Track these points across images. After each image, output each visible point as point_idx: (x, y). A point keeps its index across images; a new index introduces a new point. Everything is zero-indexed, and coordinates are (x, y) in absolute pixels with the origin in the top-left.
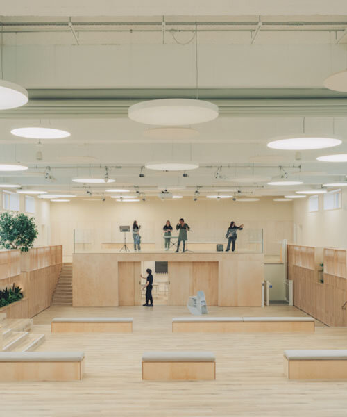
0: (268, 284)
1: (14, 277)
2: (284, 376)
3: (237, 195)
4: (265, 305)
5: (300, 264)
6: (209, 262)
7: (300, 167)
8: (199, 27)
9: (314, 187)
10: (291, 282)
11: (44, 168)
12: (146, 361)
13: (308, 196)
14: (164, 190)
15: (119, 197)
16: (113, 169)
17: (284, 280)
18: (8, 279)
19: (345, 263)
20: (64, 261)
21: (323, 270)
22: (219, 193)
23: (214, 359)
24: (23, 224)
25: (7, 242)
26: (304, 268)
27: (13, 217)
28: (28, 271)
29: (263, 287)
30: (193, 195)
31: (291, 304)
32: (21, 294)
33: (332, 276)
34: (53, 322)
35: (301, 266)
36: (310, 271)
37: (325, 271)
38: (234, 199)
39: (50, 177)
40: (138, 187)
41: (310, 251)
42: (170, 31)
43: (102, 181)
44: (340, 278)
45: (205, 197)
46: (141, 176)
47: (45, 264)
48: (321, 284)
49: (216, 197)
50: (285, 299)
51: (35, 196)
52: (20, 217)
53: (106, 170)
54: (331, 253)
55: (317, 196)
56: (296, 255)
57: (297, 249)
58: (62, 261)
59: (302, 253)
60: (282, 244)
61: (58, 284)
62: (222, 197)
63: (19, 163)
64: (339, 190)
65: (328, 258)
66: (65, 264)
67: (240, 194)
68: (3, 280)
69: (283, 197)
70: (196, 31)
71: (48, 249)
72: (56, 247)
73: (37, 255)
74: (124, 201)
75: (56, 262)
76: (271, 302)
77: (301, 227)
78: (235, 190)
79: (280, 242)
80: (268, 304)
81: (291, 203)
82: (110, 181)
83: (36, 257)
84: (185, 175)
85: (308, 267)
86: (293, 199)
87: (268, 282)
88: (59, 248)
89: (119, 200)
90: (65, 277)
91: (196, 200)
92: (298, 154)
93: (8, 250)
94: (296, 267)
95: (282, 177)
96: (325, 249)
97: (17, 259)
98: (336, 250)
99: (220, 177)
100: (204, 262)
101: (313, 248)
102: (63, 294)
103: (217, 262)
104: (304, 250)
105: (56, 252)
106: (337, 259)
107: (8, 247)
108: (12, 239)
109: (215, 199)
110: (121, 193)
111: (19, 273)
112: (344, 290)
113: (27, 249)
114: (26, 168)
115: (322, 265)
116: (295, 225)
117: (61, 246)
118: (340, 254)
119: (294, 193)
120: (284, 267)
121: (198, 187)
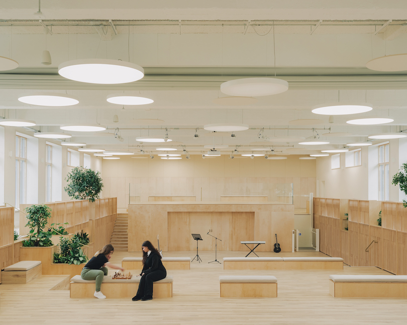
0: (298, 232)
1: (85, 223)
2: (330, 295)
3: (268, 153)
4: (295, 250)
5: (325, 214)
6: (246, 212)
7: (330, 129)
8: (275, 23)
9: (336, 147)
10: (317, 230)
11: (114, 129)
12: (222, 282)
13: (331, 154)
14: (212, 148)
15: (166, 155)
16: (172, 130)
17: (311, 228)
18: (81, 225)
19: (368, 212)
20: (118, 212)
21: (347, 219)
22: (253, 152)
23: (276, 281)
24: (91, 178)
25: (77, 194)
26: (329, 218)
27: (83, 172)
28: (94, 219)
29: (293, 235)
30: (230, 153)
31: (317, 249)
32: (88, 239)
33: (356, 223)
34: (124, 261)
35: (327, 216)
36: (336, 220)
37: (350, 220)
38: (266, 157)
39: (119, 137)
40: (185, 146)
41: (335, 202)
42: (252, 25)
43: (162, 140)
44: (364, 225)
45: (240, 155)
46: (196, 136)
47: (105, 214)
48: (346, 231)
49: (250, 155)
50: (312, 246)
51: (91, 154)
52: (88, 172)
53: (166, 131)
54: (356, 204)
55: (339, 154)
56: (321, 206)
57: (323, 201)
58: (116, 212)
59: (328, 205)
60: (309, 197)
61: (114, 232)
62: (255, 155)
63: (99, 125)
64: (360, 149)
65: (352, 208)
66: (119, 214)
67: (273, 153)
68: (78, 225)
69: (309, 156)
70: (274, 25)
71: (107, 201)
72: (112, 199)
73: (100, 205)
74: (170, 158)
75: (112, 213)
76: (300, 248)
77: (324, 182)
78: (269, 149)
79: (307, 196)
80: (297, 250)
81: (315, 161)
82: (169, 140)
83: (99, 207)
84: (233, 136)
85: (333, 216)
86: (317, 157)
87: (297, 230)
88: (114, 200)
89: (166, 158)
90: (119, 226)
91: (233, 158)
92: (331, 118)
93: (78, 200)
94: (322, 217)
95: (315, 137)
96: (350, 200)
97: (86, 208)
98: (359, 201)
99: (263, 137)
100: (242, 212)
101: (339, 200)
102: (119, 241)
103: (254, 212)
104: (329, 202)
105: (112, 203)
106: (361, 209)
107: (77, 198)
108: (81, 191)
109: (250, 157)
110: (167, 152)
111: (88, 221)
112: (366, 235)
113: (93, 200)
114: (104, 129)
115: (347, 214)
116: (318, 181)
117: (116, 198)
118: (363, 204)
119: (320, 152)
120: (311, 217)
121: (237, 146)
